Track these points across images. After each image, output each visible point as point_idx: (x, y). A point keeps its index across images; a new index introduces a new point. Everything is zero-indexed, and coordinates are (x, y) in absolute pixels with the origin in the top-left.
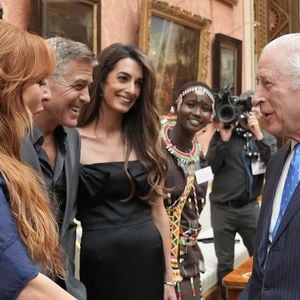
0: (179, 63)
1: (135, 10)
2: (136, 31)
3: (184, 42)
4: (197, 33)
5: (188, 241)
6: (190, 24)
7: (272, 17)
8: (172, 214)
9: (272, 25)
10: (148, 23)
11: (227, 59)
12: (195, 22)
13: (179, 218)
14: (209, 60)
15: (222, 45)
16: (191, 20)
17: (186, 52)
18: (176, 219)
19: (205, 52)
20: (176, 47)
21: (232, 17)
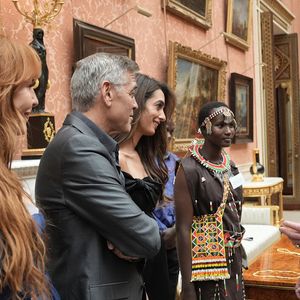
0: (202, 96)
1: (165, 54)
2: (165, 71)
3: (205, 79)
4: (216, 72)
5: (235, 243)
6: (210, 65)
7: (276, 61)
8: (214, 220)
9: (277, 67)
10: (174, 64)
11: (241, 94)
12: (214, 64)
13: (221, 223)
14: (226, 93)
15: (237, 82)
16: (210, 62)
17: (207, 88)
18: (218, 223)
19: (223, 88)
20: (199, 83)
21: (244, 60)
